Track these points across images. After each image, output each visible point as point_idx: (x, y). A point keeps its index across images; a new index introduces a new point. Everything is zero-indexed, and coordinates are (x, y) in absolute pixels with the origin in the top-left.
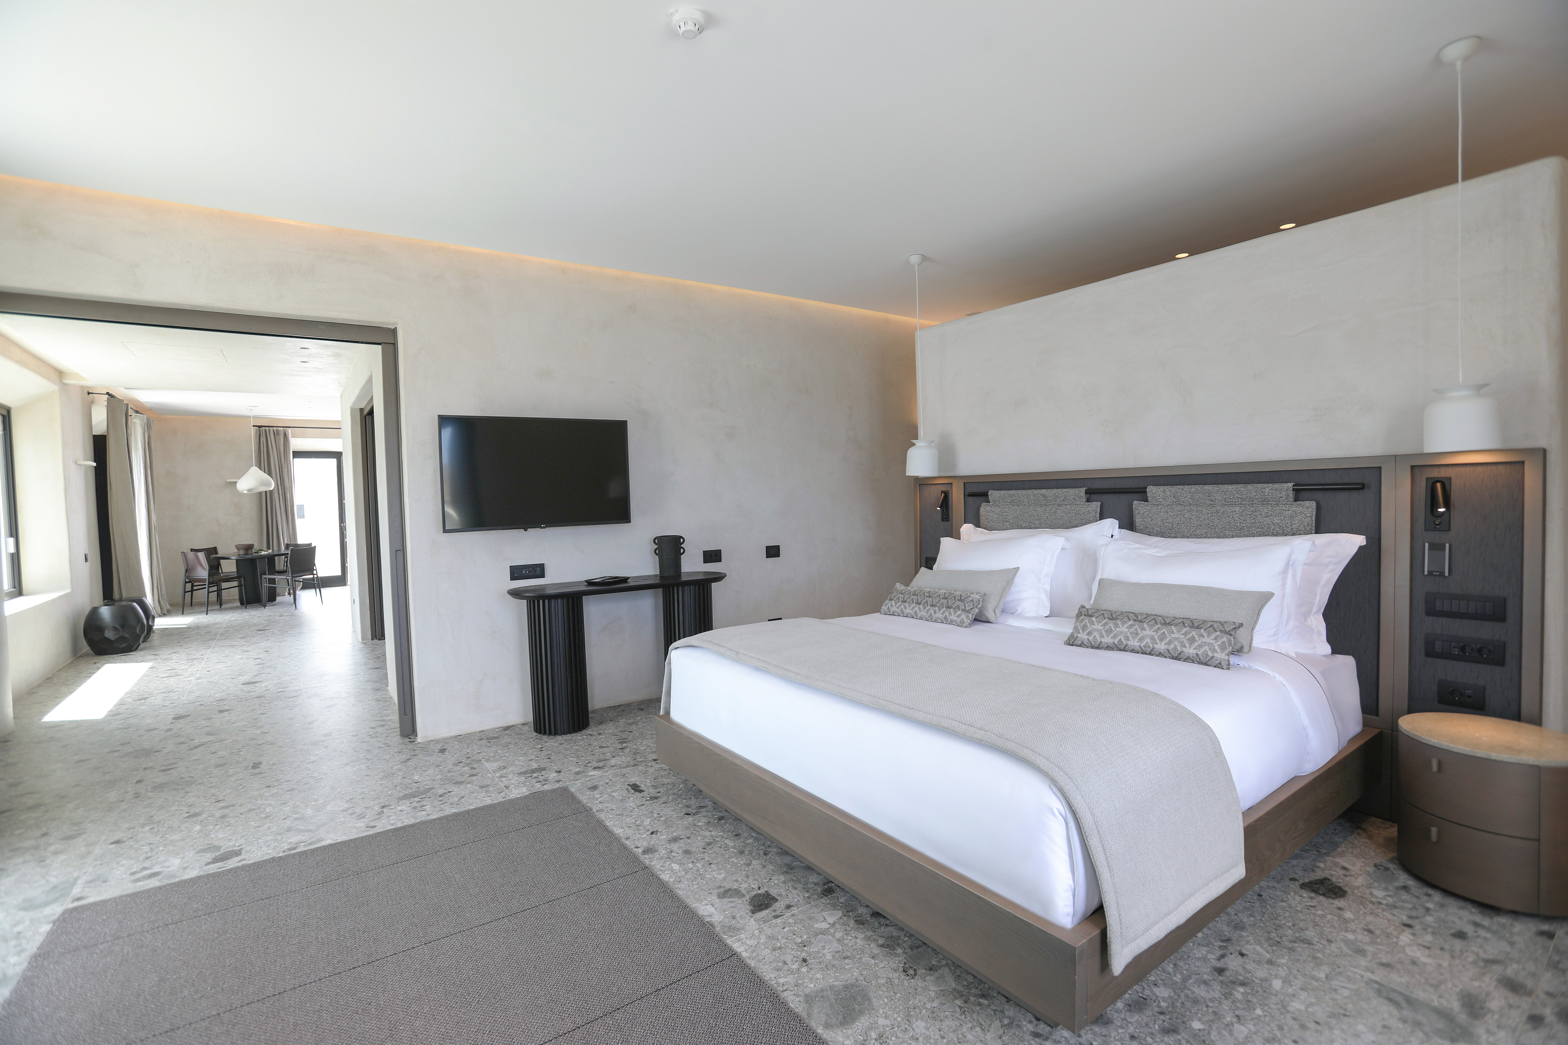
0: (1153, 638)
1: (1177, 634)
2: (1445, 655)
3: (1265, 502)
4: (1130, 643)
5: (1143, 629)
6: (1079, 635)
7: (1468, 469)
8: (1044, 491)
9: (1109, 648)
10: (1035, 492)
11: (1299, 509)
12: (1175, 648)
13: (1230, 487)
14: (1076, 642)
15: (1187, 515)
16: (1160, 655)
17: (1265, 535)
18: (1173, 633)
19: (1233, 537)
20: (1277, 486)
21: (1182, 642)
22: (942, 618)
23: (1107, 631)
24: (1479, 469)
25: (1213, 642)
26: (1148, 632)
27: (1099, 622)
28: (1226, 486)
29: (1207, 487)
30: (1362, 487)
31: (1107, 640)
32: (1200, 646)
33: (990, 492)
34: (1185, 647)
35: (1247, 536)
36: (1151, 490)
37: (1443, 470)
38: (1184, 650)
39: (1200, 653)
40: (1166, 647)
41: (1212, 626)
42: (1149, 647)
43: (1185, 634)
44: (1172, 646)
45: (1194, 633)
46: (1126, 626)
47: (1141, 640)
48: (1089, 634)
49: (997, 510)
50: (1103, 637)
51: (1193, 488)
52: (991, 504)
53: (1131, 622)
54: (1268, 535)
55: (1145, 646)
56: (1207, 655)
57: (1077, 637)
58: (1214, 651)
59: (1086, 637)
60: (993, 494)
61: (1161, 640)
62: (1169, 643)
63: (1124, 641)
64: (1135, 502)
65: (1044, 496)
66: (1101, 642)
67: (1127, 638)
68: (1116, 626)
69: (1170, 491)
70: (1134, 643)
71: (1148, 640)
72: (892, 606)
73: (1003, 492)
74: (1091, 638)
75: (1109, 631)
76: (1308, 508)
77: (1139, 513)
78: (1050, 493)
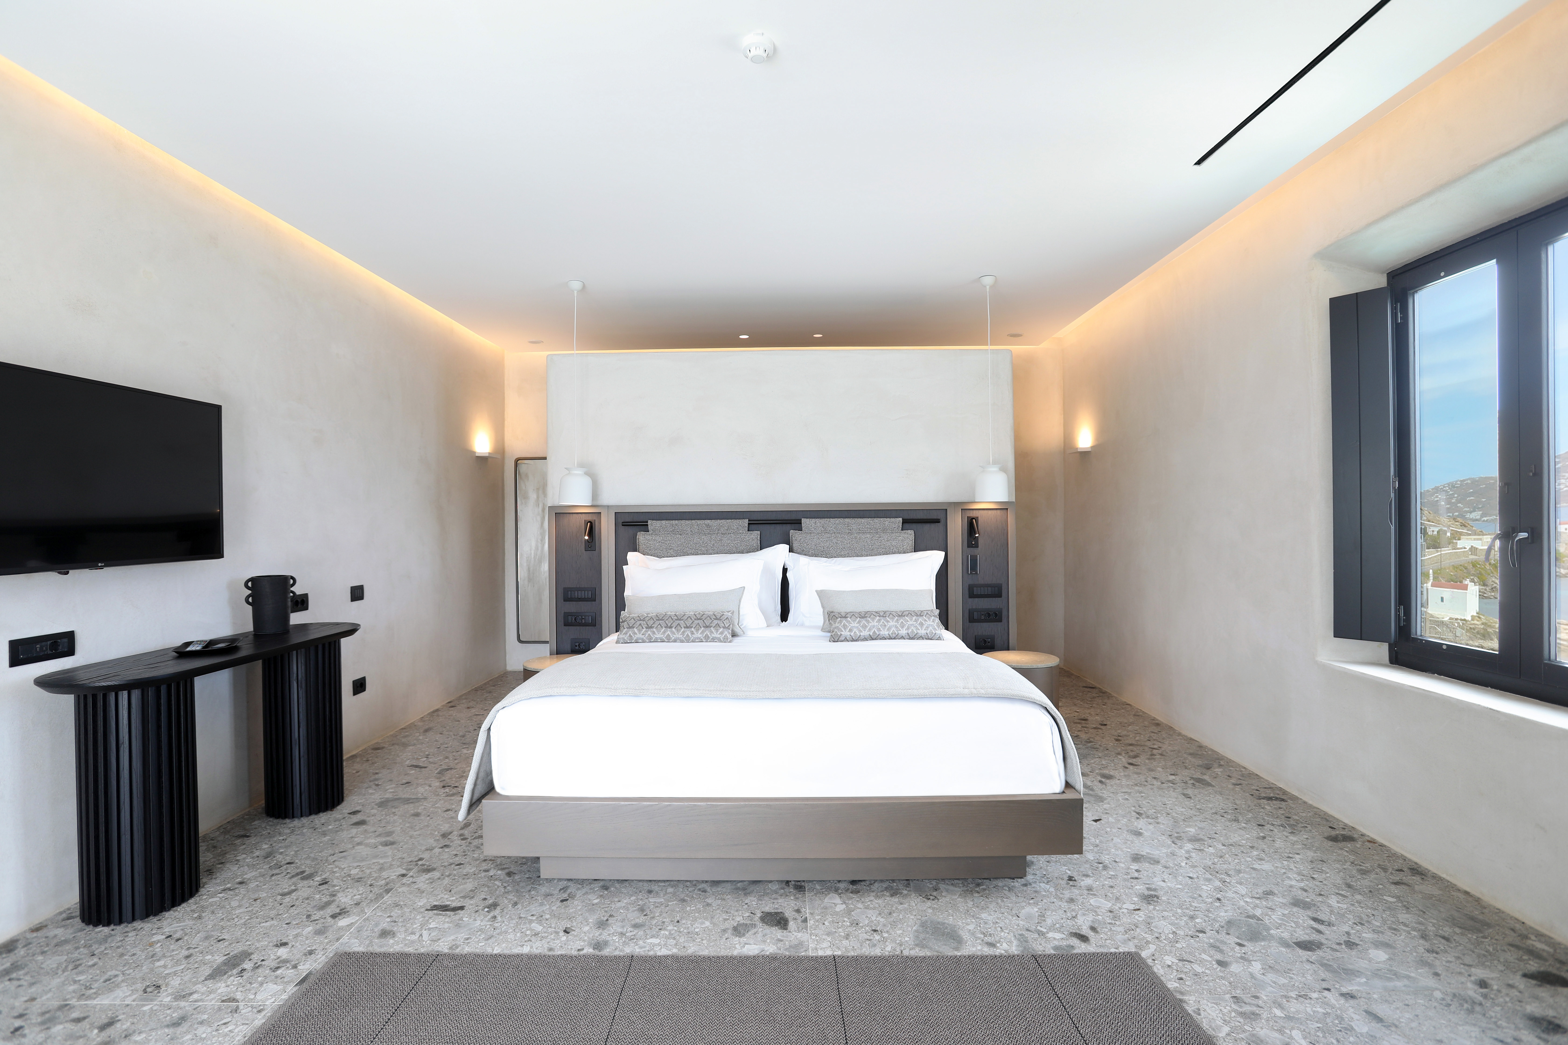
0: (896, 627)
1: (910, 621)
2: (979, 621)
3: (884, 530)
4: (881, 633)
5: (888, 622)
6: (843, 633)
7: (985, 512)
8: (708, 521)
9: (865, 639)
10: (699, 522)
11: (906, 536)
12: (913, 631)
13: (863, 520)
14: (840, 639)
15: (834, 541)
16: (903, 638)
17: (887, 554)
18: (908, 621)
19: (867, 556)
20: (893, 520)
21: (916, 627)
22: (702, 638)
23: (862, 627)
24: (990, 512)
25: (933, 623)
26: (892, 623)
27: (854, 621)
28: (860, 520)
29: (847, 520)
30: (937, 521)
31: (865, 633)
32: (927, 627)
33: (650, 522)
34: (919, 629)
35: (876, 555)
36: (805, 522)
37: (975, 512)
38: (919, 631)
39: (928, 632)
40: (907, 631)
41: (927, 613)
42: (895, 634)
43: (916, 621)
44: (910, 630)
45: (920, 619)
46: (875, 621)
47: (889, 629)
48: (850, 630)
49: (658, 538)
50: (861, 631)
51: (838, 521)
52: (650, 533)
53: (878, 618)
54: (889, 554)
55: (892, 634)
56: (932, 633)
57: (841, 635)
58: (935, 629)
59: (849, 633)
60: (652, 524)
61: (902, 627)
62: (908, 629)
63: (877, 632)
64: (792, 531)
65: (708, 526)
66: (860, 635)
67: (879, 630)
68: (868, 622)
69: (820, 523)
70: (885, 633)
71: (894, 629)
72: (635, 633)
73: (664, 522)
74: (852, 634)
75: (865, 627)
76: (909, 535)
77: (796, 540)
78: (714, 523)
